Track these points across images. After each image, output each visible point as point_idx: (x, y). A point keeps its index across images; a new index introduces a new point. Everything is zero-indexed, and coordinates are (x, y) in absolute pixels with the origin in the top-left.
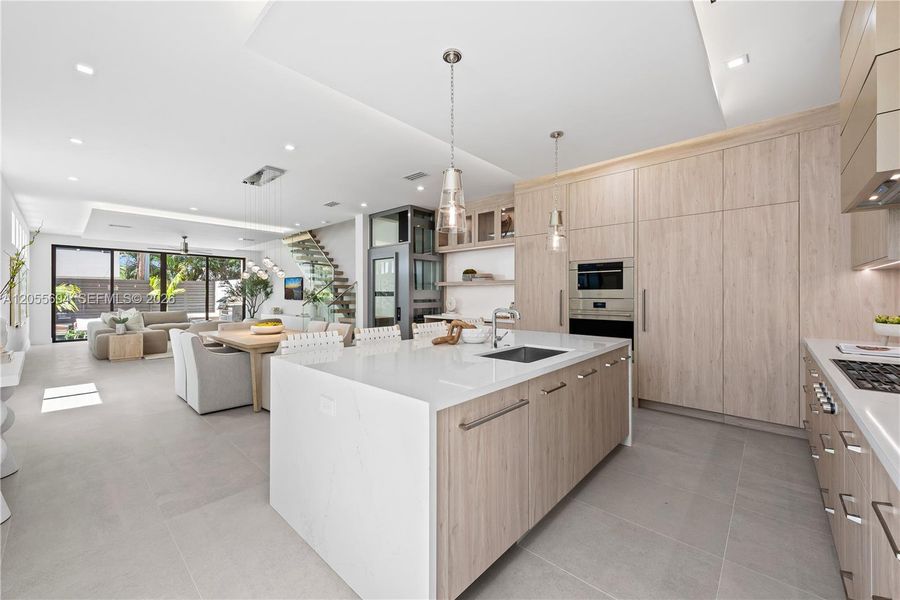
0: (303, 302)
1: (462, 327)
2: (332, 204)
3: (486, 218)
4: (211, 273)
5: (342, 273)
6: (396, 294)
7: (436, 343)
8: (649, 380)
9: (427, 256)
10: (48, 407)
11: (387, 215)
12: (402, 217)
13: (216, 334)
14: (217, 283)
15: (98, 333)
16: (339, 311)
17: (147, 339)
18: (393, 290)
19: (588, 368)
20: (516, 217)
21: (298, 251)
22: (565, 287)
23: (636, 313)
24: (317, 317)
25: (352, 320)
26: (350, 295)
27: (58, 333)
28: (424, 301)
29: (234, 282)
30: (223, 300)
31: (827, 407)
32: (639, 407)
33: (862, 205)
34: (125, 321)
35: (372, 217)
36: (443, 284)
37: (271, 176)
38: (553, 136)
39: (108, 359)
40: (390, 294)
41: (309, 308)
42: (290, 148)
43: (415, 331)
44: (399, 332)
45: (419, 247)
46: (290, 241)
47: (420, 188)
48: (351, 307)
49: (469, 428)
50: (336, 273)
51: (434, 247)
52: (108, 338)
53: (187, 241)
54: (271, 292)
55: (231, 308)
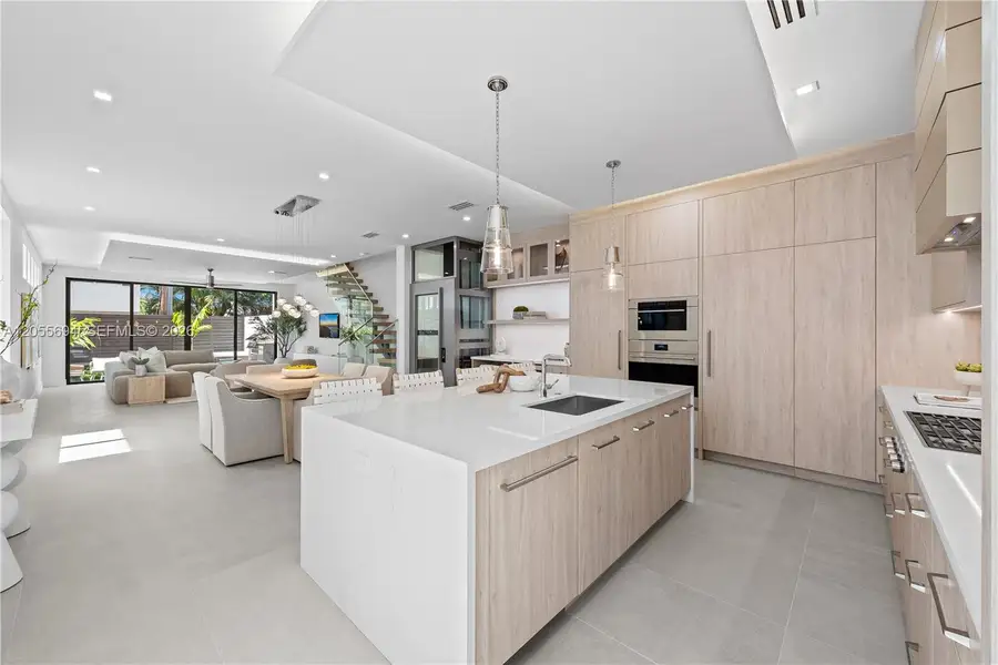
0: (339, 341)
1: (509, 374)
2: (371, 235)
3: (539, 250)
4: (240, 307)
5: (382, 309)
6: (440, 333)
7: (481, 391)
8: (714, 430)
9: (474, 292)
10: (66, 456)
11: (430, 247)
12: (447, 248)
13: (243, 377)
14: (247, 319)
15: (116, 375)
16: (378, 352)
17: (169, 382)
18: (437, 328)
19: (644, 421)
20: (571, 250)
21: (334, 285)
22: (624, 327)
23: (700, 357)
24: (354, 358)
25: (392, 361)
26: (390, 333)
27: (73, 373)
28: (471, 341)
29: (264, 318)
30: (252, 338)
31: (897, 466)
32: (704, 459)
33: (939, 247)
34: (146, 361)
35: (414, 249)
36: (491, 322)
37: (304, 205)
38: (609, 165)
39: (127, 403)
40: (434, 333)
41: (346, 347)
42: (324, 176)
43: (459, 376)
44: (441, 378)
45: (465, 282)
46: (325, 274)
47: (467, 219)
48: (392, 346)
49: (511, 489)
50: (375, 309)
51: (482, 283)
52: (127, 380)
53: (213, 273)
54: (305, 329)
55: (262, 347)
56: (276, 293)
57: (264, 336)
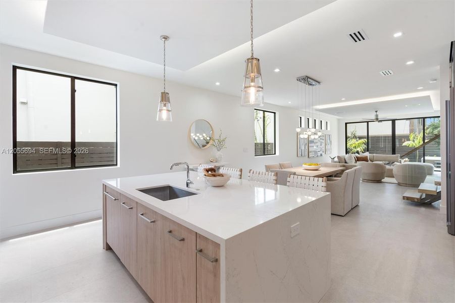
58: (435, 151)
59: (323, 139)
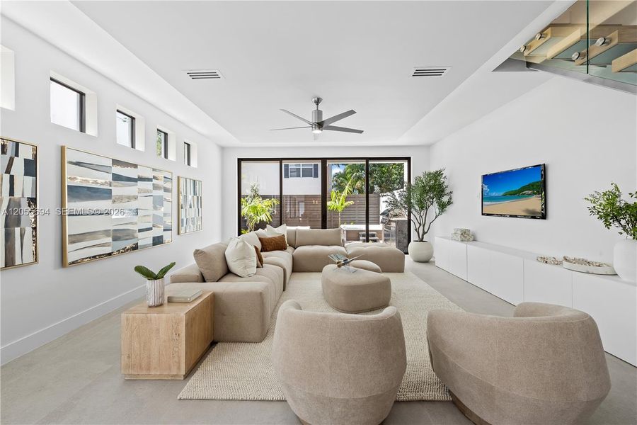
30: (385, 214)
53: (321, 107)
54: (449, 203)
55: (393, 224)
56: (409, 159)
57: (397, 211)
58: (351, 216)
59: (166, 190)
